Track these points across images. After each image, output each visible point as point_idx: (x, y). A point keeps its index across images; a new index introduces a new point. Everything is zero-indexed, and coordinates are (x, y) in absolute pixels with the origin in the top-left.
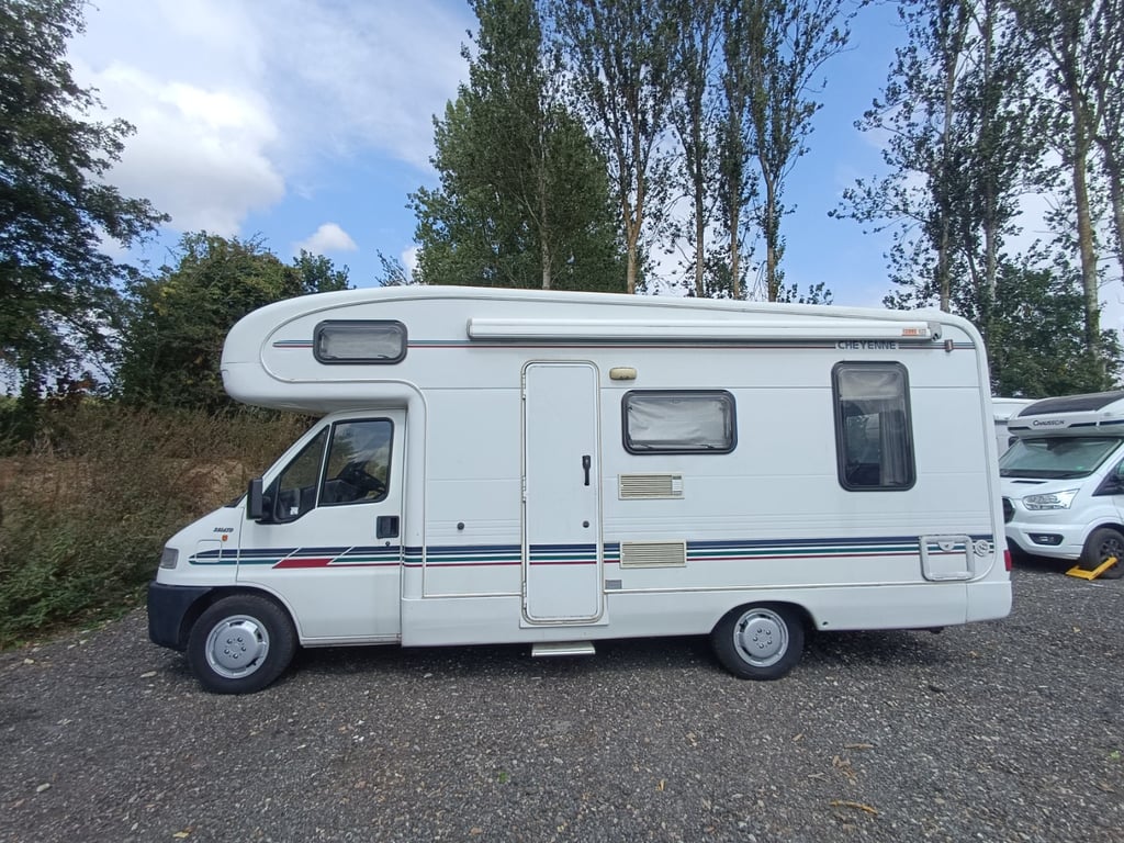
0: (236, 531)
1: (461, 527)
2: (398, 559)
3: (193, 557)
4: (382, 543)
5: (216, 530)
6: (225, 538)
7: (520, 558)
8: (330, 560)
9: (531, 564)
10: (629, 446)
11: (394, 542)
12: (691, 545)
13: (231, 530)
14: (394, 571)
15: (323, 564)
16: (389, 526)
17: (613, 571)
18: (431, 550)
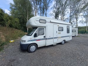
10: (59, 31)
17: (58, 39)
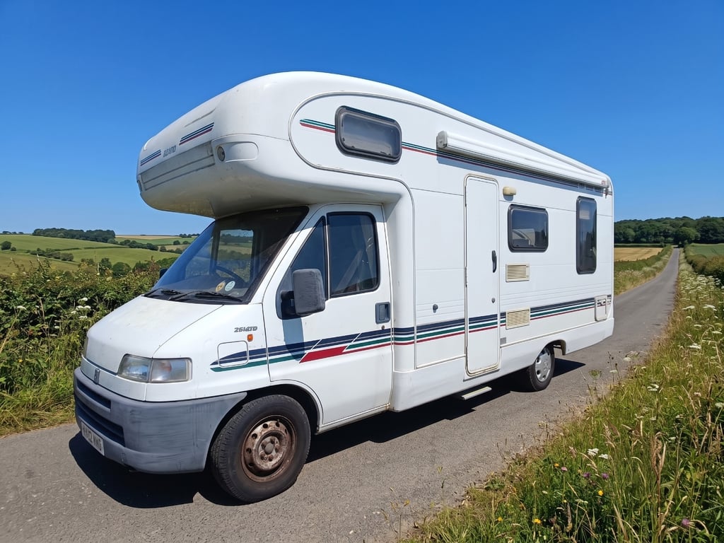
0: (261, 328)
1: (435, 308)
2: (389, 340)
3: (215, 363)
4: (379, 327)
5: (238, 330)
6: (250, 338)
7: (464, 328)
8: (344, 348)
9: (470, 332)
11: (387, 326)
12: (533, 310)
13: (255, 328)
14: (388, 350)
15: (338, 352)
16: (384, 311)
18: (421, 328)
